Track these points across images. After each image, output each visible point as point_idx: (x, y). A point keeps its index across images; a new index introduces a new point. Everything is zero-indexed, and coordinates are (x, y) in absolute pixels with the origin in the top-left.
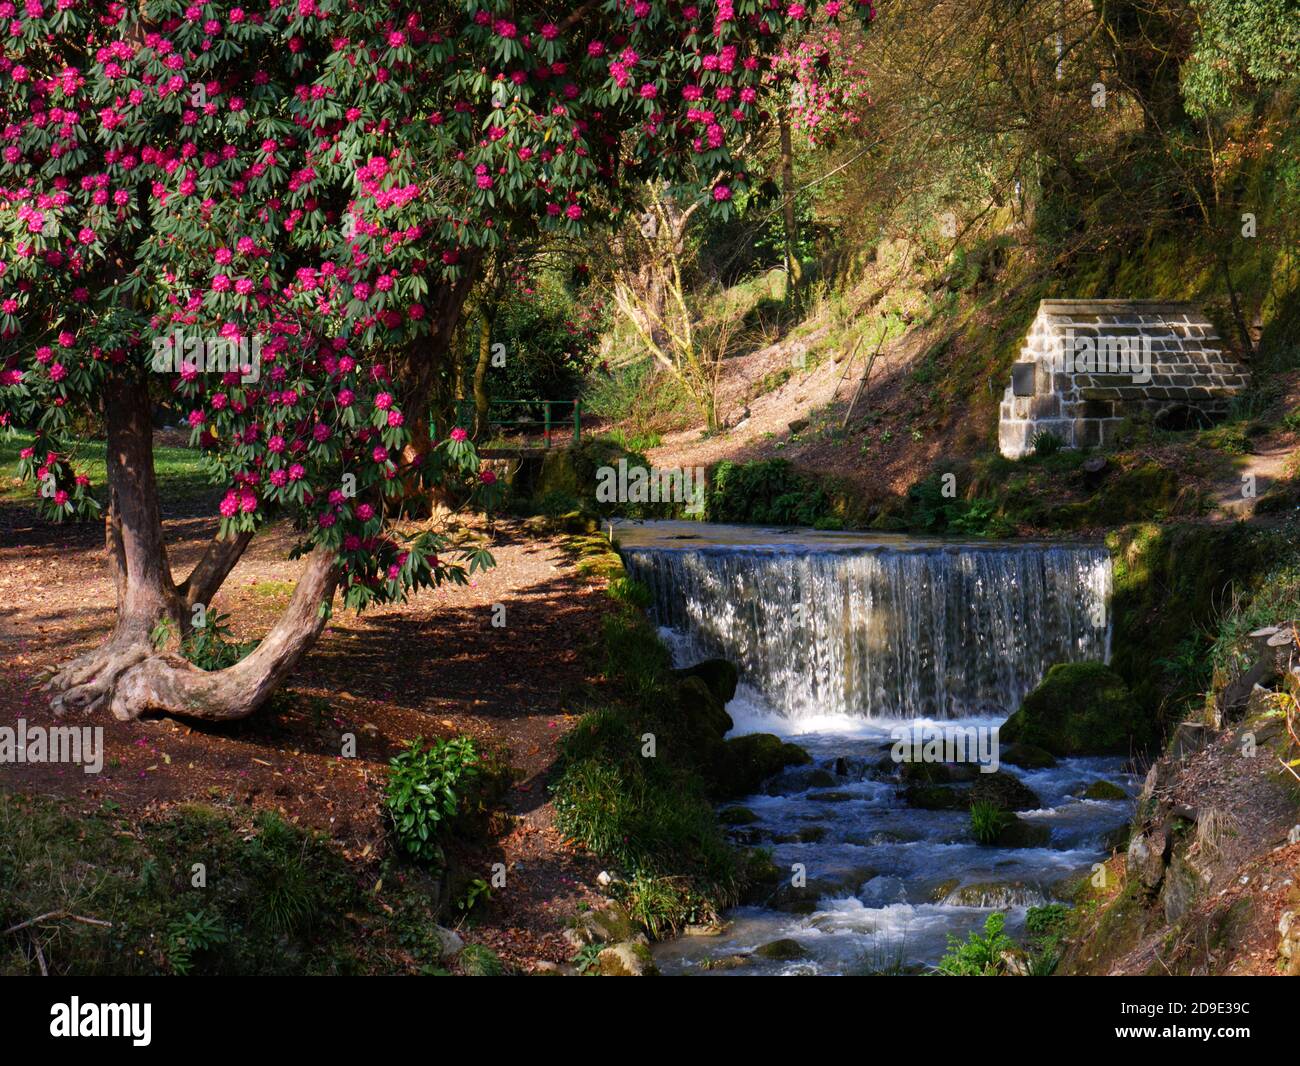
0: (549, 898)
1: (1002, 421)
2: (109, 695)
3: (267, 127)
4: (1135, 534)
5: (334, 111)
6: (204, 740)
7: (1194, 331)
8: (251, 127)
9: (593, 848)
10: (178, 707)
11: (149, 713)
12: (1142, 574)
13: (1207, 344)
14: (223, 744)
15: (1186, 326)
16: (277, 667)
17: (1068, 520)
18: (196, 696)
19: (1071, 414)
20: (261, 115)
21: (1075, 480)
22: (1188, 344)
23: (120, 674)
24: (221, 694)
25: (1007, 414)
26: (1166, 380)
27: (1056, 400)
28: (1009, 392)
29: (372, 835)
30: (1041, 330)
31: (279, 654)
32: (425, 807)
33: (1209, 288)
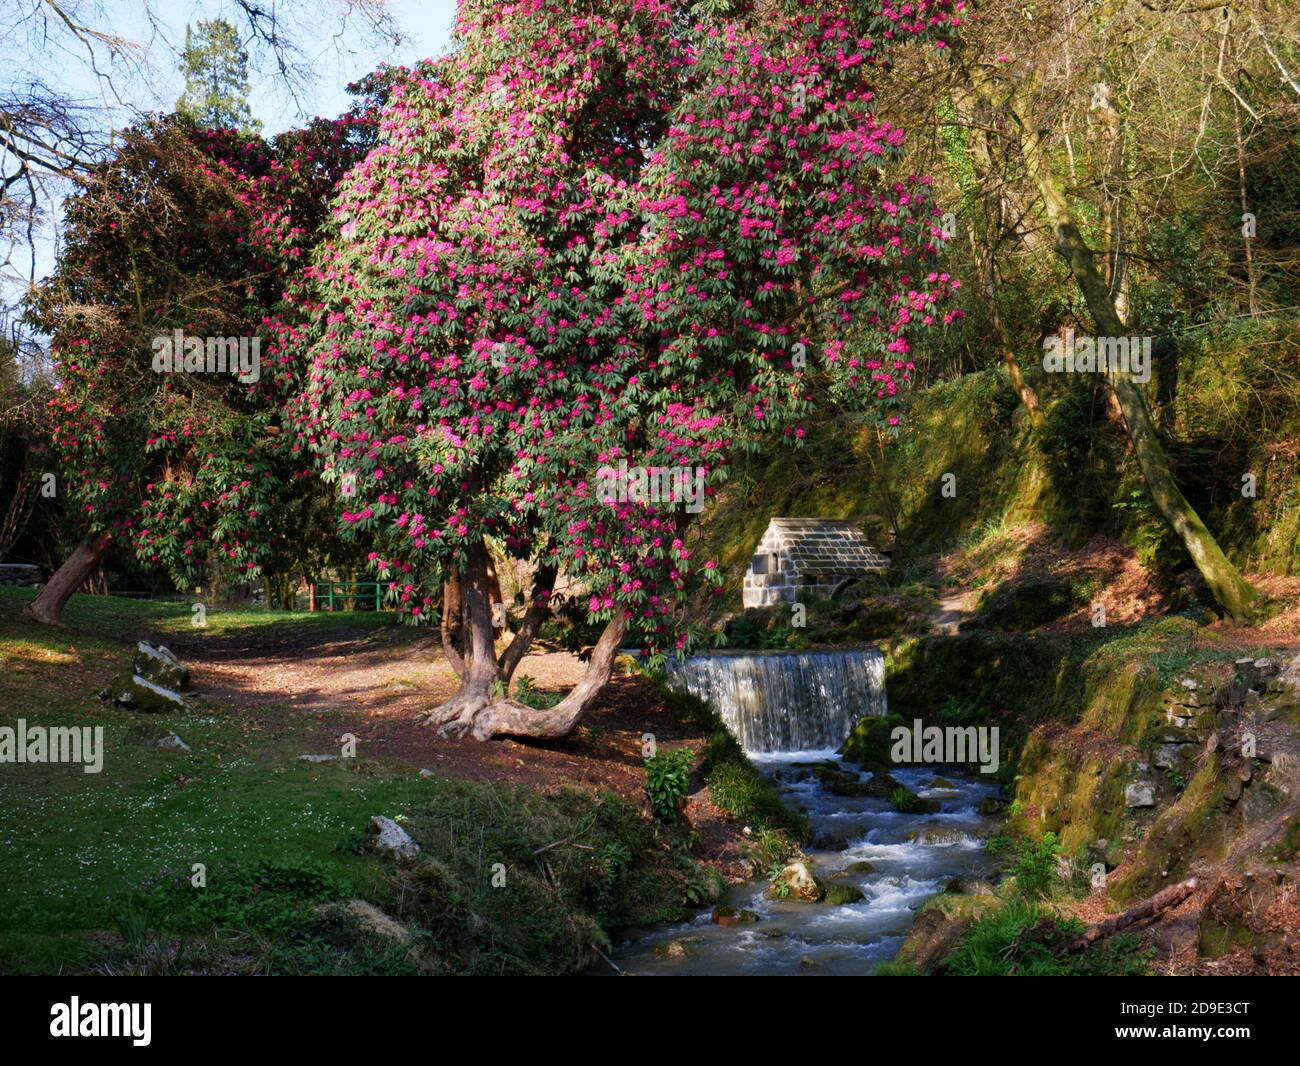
0: (724, 842)
1: (745, 589)
2: (471, 727)
3: (581, 388)
4: (900, 642)
5: (619, 379)
6: (536, 751)
7: (854, 537)
8: (570, 388)
9: (736, 814)
10: (524, 731)
11: (498, 736)
12: (906, 664)
13: (861, 543)
14: (555, 754)
15: (849, 533)
16: (584, 706)
17: (838, 638)
18: (537, 724)
19: (793, 583)
20: (575, 381)
21: (837, 615)
22: (853, 544)
23: (476, 713)
24: (551, 723)
25: (749, 584)
26: (843, 564)
27: (783, 576)
28: (750, 572)
29: (643, 805)
30: (772, 535)
31: (586, 697)
32: (672, 787)
33: (856, 512)
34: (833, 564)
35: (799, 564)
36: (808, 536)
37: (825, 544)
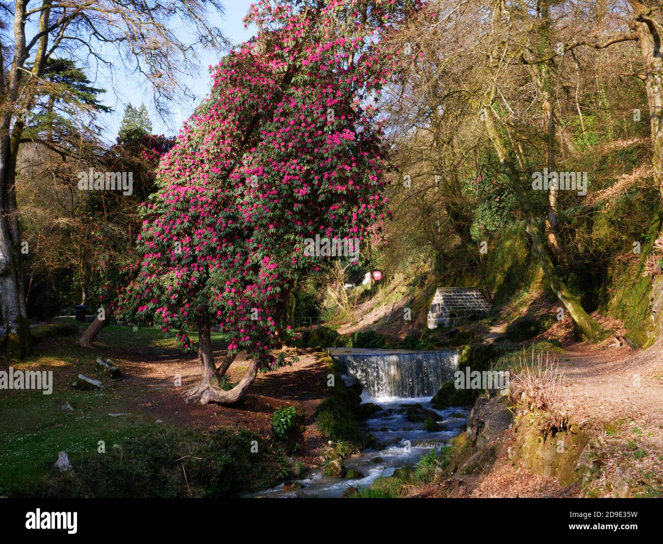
0: (315, 448)
1: (428, 319)
2: (200, 398)
3: (239, 250)
4: (464, 348)
6: (225, 409)
7: (477, 295)
8: (234, 250)
9: (327, 434)
10: (218, 400)
11: (210, 402)
12: (465, 359)
13: (480, 298)
14: (229, 410)
15: (475, 293)
16: (243, 389)
17: (447, 345)
18: (223, 397)
19: (446, 317)
20: (237, 247)
21: (448, 334)
22: (475, 298)
23: (203, 392)
24: (229, 397)
25: (430, 318)
26: (470, 308)
27: (442, 314)
28: (430, 312)
29: (269, 433)
30: (438, 296)
31: (244, 385)
32: (283, 425)
33: (480, 284)
34: (465, 308)
35: (449, 309)
36: (454, 296)
37: (462, 299)
